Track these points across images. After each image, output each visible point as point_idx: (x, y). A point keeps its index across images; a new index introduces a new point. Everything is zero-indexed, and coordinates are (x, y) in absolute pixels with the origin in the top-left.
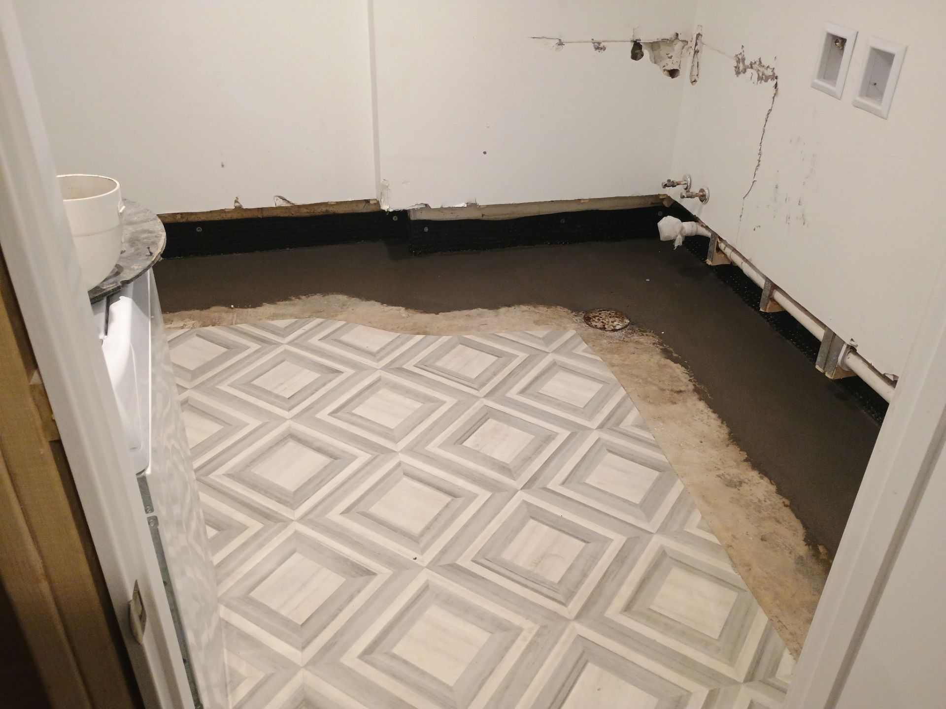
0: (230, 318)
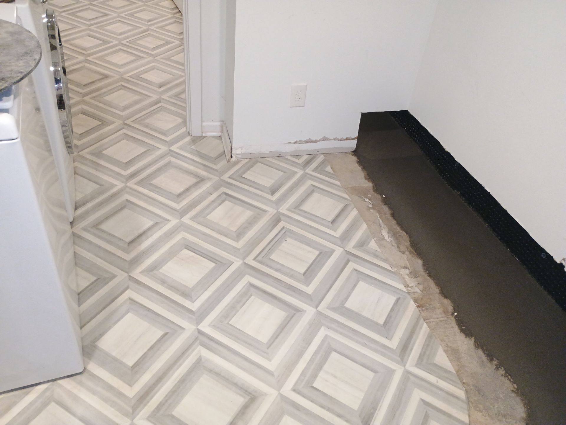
0: (435, 316)
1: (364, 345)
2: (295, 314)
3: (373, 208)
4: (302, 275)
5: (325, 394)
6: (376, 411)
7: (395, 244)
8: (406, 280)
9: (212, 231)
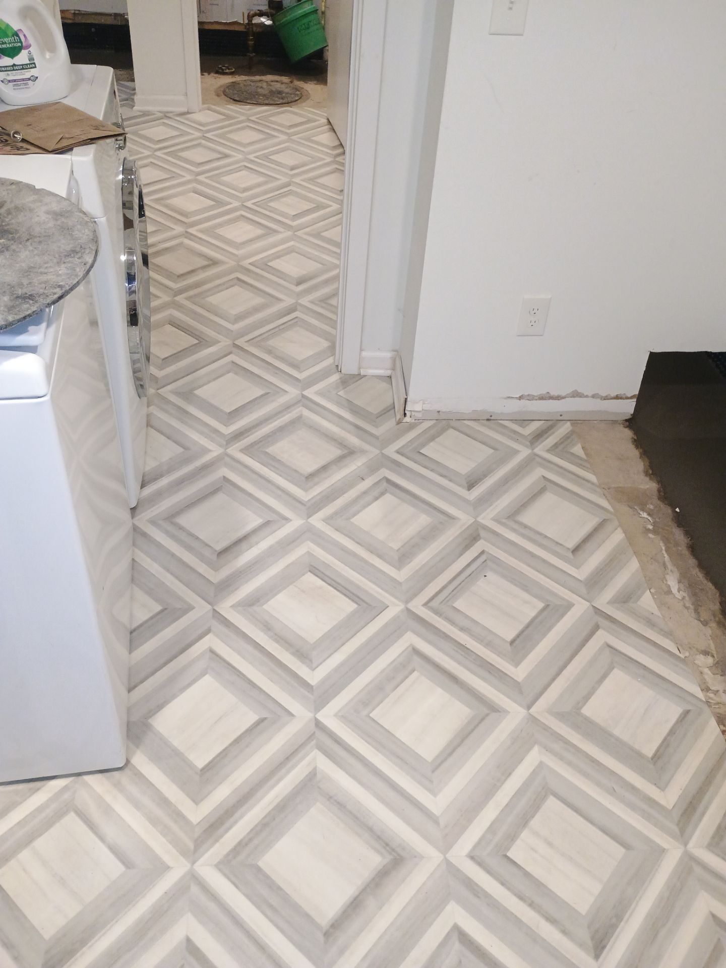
1: (612, 792)
2: (487, 715)
3: (655, 532)
4: (509, 645)
5: (527, 875)
6: (621, 922)
7: (691, 606)
8: (706, 677)
9: (357, 544)
